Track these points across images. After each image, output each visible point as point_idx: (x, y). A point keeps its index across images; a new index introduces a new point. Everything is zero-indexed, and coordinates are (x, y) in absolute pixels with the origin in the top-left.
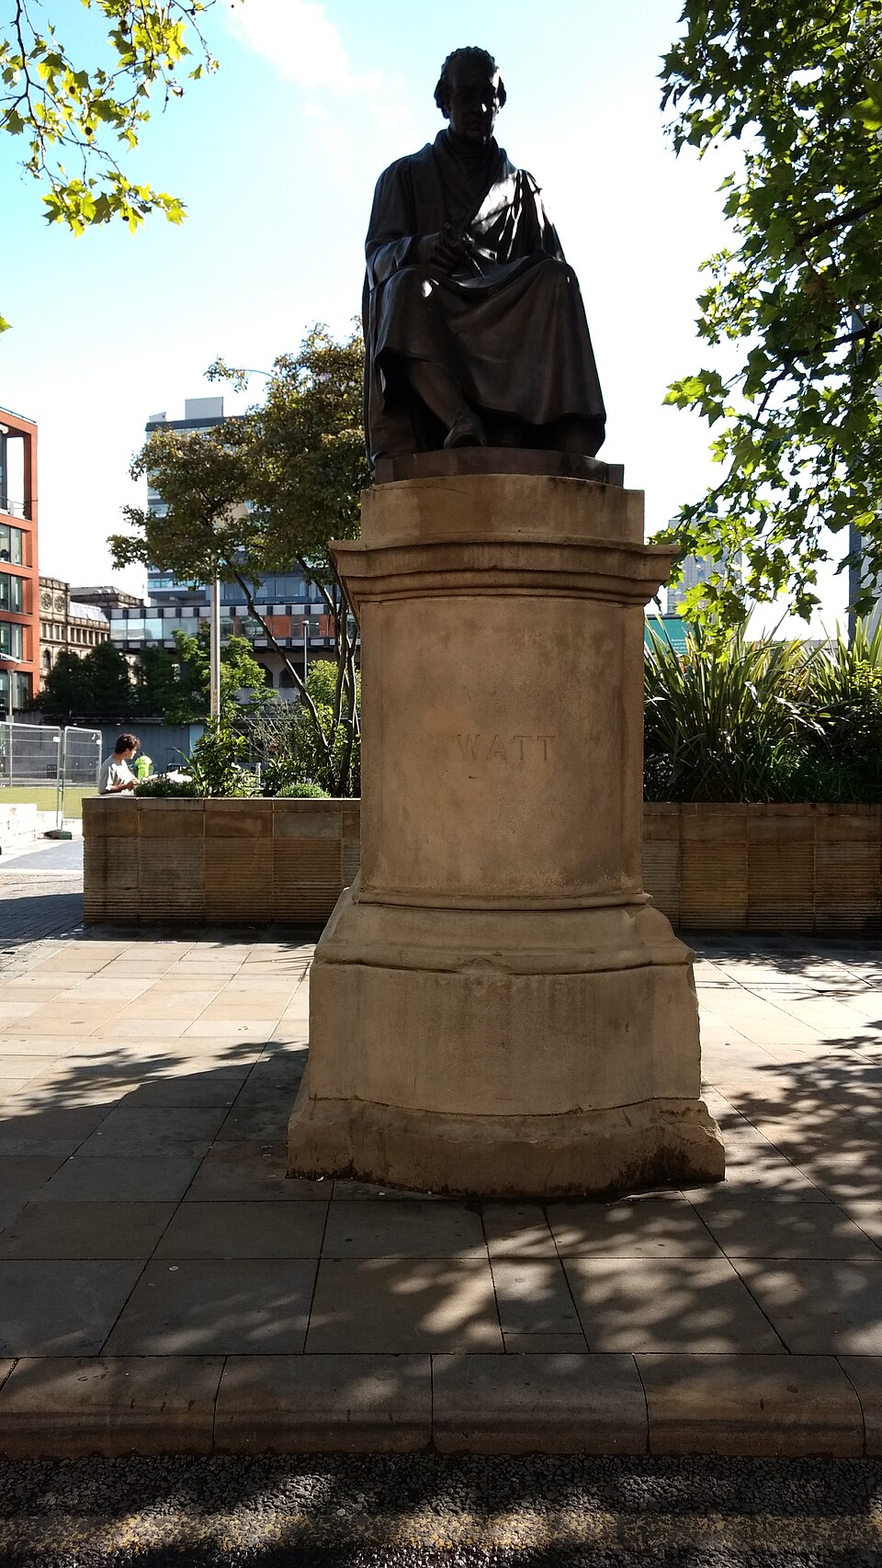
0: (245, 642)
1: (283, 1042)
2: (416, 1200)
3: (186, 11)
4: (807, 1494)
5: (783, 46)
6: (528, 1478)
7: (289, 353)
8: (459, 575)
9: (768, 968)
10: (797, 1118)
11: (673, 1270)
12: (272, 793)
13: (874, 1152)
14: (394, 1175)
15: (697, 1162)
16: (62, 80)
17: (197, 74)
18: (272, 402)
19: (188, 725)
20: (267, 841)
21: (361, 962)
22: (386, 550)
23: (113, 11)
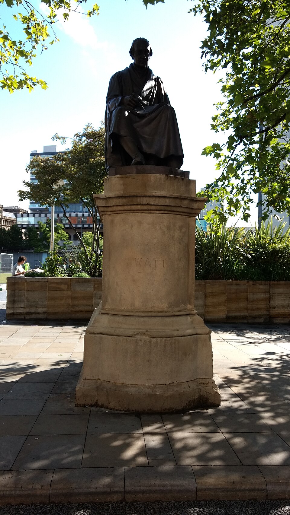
0: (62, 225)
1: (74, 360)
2: (119, 414)
3: (49, 23)
4: (248, 513)
5: (239, 40)
6: (157, 510)
7: (79, 132)
8: (136, 206)
9: (233, 334)
10: (243, 385)
11: (203, 437)
12: (71, 276)
13: (268, 396)
14: (111, 405)
15: (211, 400)
16: (8, 43)
17: (52, 43)
18: (74, 148)
19: (42, 252)
20: (69, 292)
21: (101, 334)
22: (112, 198)
23: (25, 22)
